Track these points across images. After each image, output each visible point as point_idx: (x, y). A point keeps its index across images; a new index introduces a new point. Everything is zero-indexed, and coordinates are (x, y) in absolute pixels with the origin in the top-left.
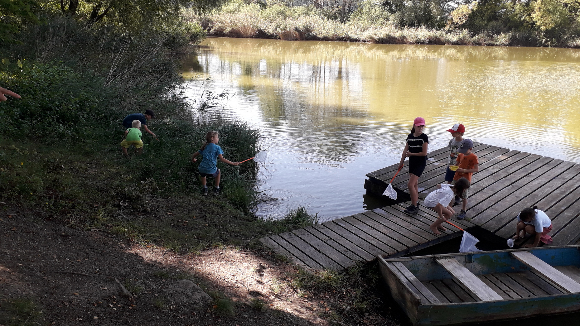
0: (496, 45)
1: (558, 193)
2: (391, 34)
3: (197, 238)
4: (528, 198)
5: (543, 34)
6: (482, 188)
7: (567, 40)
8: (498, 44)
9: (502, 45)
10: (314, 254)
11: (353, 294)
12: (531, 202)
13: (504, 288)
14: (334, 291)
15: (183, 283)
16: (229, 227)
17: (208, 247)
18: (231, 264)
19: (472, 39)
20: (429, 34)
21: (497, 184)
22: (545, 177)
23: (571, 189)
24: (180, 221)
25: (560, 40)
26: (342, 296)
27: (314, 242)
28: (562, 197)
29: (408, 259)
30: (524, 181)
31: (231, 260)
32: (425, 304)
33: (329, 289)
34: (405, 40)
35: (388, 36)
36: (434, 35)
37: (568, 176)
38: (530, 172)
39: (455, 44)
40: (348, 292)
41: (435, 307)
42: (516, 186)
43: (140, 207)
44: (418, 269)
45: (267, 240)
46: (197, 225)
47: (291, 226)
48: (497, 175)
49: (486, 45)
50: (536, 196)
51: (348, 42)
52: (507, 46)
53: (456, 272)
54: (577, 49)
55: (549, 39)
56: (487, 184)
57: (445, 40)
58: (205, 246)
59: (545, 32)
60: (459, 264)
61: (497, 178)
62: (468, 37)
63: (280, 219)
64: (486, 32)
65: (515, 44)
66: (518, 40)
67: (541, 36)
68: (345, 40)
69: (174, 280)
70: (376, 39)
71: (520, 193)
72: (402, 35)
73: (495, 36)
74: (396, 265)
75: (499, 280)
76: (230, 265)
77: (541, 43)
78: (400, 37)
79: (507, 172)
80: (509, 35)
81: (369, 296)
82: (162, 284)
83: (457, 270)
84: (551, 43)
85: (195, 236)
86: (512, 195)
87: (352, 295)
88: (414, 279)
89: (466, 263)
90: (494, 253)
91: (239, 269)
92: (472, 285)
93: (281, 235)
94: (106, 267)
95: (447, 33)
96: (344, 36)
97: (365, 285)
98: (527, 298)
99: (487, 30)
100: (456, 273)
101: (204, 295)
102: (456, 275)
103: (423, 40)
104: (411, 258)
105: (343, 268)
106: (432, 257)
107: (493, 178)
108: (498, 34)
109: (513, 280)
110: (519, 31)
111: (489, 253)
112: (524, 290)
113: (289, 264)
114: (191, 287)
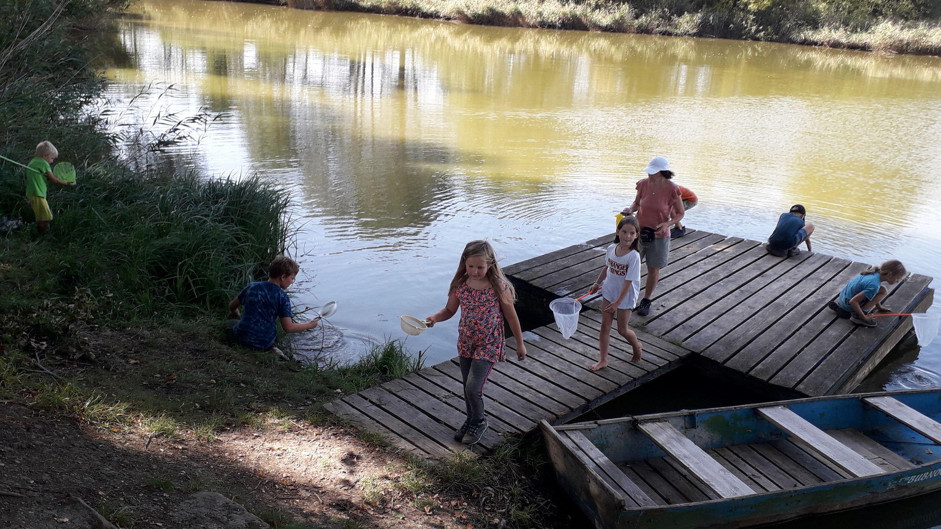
0: (676, 35)
1: (814, 302)
2: (495, 6)
3: (202, 408)
4: (769, 308)
5: (752, 17)
6: (691, 294)
7: (789, 30)
8: (679, 32)
9: (685, 34)
10: (429, 427)
11: (506, 495)
12: (774, 315)
13: (750, 471)
14: (475, 493)
15: (205, 498)
16: (258, 383)
17: (229, 425)
18: (279, 455)
19: (636, 21)
20: (562, 10)
21: (716, 287)
22: (790, 278)
23: (831, 295)
24: (158, 375)
25: (780, 29)
26: (489, 501)
27: (426, 403)
28: (820, 308)
29: (590, 424)
30: (758, 283)
31: (277, 448)
32: (631, 509)
33: (465, 489)
34: (520, 20)
35: (491, 10)
36: (571, 12)
37: (824, 275)
38: (765, 269)
39: (607, 30)
40: (498, 492)
41: (648, 512)
42: (746, 291)
43: (74, 350)
44: (607, 442)
45: (337, 405)
46: (194, 383)
47: (376, 377)
48: (713, 275)
49: (660, 33)
50: (781, 306)
51: (417, 18)
52: (694, 36)
53: (674, 446)
54: (806, 47)
55: (761, 28)
56: (700, 288)
57: (591, 22)
58: (222, 424)
59: (755, 14)
60: (676, 433)
61: (714, 279)
62: (628, 18)
63: (351, 364)
64: (659, 11)
65: (706, 33)
66: (712, 27)
67: (749, 22)
68: (412, 15)
69: (185, 494)
70: (470, 16)
71: (755, 302)
72: (516, 10)
73: (675, 18)
74: (572, 438)
75: (740, 457)
76: (278, 457)
77: (749, 33)
78: (513, 15)
79: (727, 270)
80: (698, 17)
81: (532, 496)
82: (165, 503)
83: (675, 443)
84: (764, 34)
85: (197, 405)
86: (742, 305)
87: (506, 497)
88: (606, 461)
89: (686, 428)
90: (730, 410)
91: (296, 464)
92: (703, 471)
93: (364, 393)
94: (46, 477)
95: (593, 10)
96: (409, 7)
97: (523, 477)
98: (792, 489)
99: (661, 7)
100: (674, 450)
101: (250, 519)
102: (673, 451)
103: (552, 22)
104: (596, 423)
105: (484, 450)
106: (630, 421)
107: (707, 279)
108: (680, 14)
109: (762, 458)
110: (714, 11)
111: (722, 411)
112: (781, 473)
113: (388, 449)
114: (221, 504)
